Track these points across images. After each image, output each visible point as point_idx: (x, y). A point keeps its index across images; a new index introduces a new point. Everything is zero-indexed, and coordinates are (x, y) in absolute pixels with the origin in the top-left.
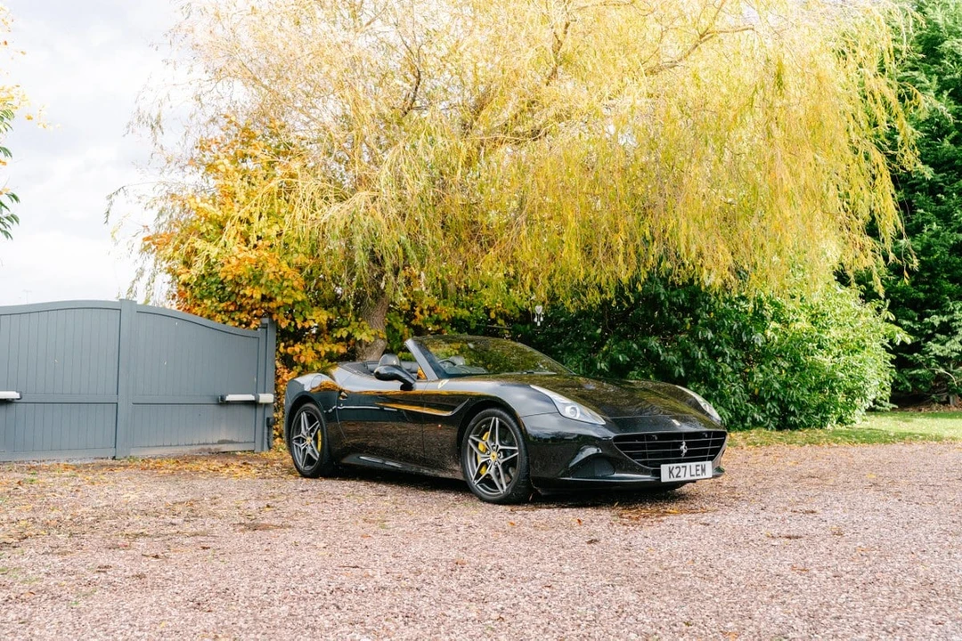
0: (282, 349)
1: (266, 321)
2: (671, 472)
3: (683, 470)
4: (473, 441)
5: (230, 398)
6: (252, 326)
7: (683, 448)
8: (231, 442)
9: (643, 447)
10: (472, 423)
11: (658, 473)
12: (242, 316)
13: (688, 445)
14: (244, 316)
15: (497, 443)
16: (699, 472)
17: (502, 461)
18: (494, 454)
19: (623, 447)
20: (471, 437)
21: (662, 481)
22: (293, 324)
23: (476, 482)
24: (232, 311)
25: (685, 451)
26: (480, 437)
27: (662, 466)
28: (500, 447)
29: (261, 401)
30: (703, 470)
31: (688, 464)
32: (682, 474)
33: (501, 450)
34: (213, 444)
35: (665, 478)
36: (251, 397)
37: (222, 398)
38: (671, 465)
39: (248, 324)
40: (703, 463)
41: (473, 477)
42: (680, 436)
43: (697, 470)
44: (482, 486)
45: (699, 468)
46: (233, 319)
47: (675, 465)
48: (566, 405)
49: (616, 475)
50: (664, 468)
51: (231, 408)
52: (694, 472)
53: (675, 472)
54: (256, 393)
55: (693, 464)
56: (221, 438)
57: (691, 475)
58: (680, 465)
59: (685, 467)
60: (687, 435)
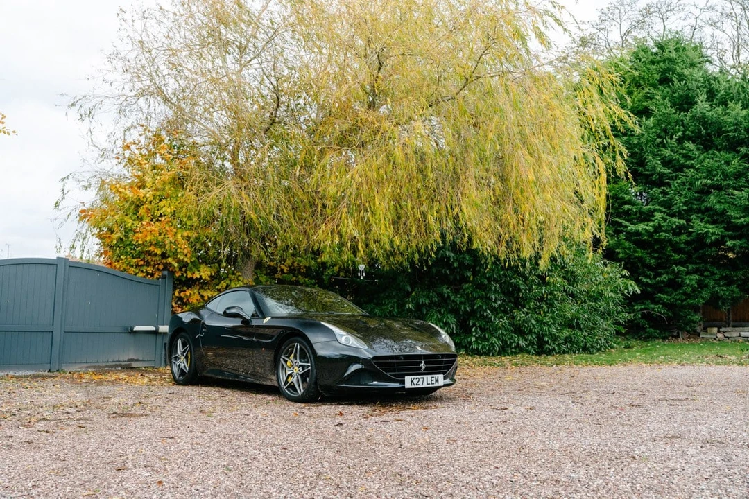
0: (177, 294)
1: (166, 273)
2: (412, 381)
3: (421, 380)
4: (284, 359)
5: (137, 328)
6: (155, 276)
7: (423, 365)
8: (137, 360)
9: (393, 364)
10: (283, 347)
11: (403, 382)
12: (149, 269)
13: (426, 363)
14: (150, 269)
15: (298, 360)
16: (434, 382)
17: (300, 373)
18: (296, 368)
19: (378, 364)
20: (283, 356)
21: (406, 387)
22: (185, 275)
23: (285, 387)
24: (141, 265)
25: (424, 367)
26: (288, 357)
27: (406, 377)
28: (300, 364)
29: (160, 331)
30: (437, 381)
31: (425, 377)
32: (420, 383)
33: (301, 365)
34: (124, 361)
35: (408, 385)
36: (152, 328)
37: (132, 329)
38: (413, 377)
39: (152, 275)
40: (437, 376)
41: (283, 384)
42: (420, 357)
43: (432, 380)
44: (288, 390)
45: (434, 379)
46: (142, 271)
47: (416, 377)
48: (342, 336)
49: (375, 383)
50: (408, 379)
51: (138, 336)
52: (429, 382)
53: (415, 381)
54: (156, 325)
55: (429, 377)
56: (130, 358)
57: (428, 384)
58: (419, 377)
59: (423, 378)
60: (426, 357)
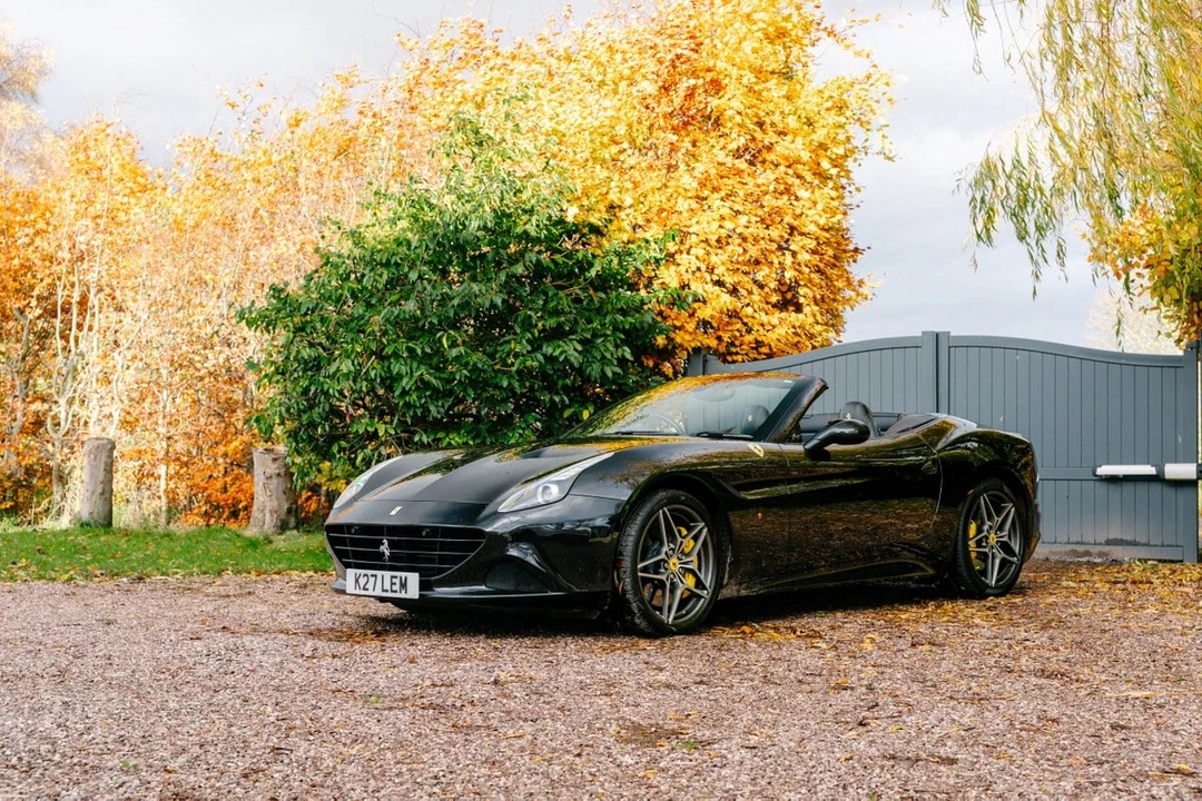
2: (357, 581)
3: (372, 580)
7: (385, 549)
13: (392, 545)
16: (396, 587)
25: (387, 553)
27: (349, 570)
30: (404, 585)
31: (379, 573)
32: (370, 586)
35: (351, 587)
38: (357, 571)
40: (403, 574)
42: (382, 529)
43: (393, 584)
45: (397, 581)
47: (363, 572)
50: (351, 573)
52: (387, 586)
53: (362, 581)
55: (388, 574)
57: (383, 590)
58: (370, 572)
59: (375, 576)
60: (391, 530)
